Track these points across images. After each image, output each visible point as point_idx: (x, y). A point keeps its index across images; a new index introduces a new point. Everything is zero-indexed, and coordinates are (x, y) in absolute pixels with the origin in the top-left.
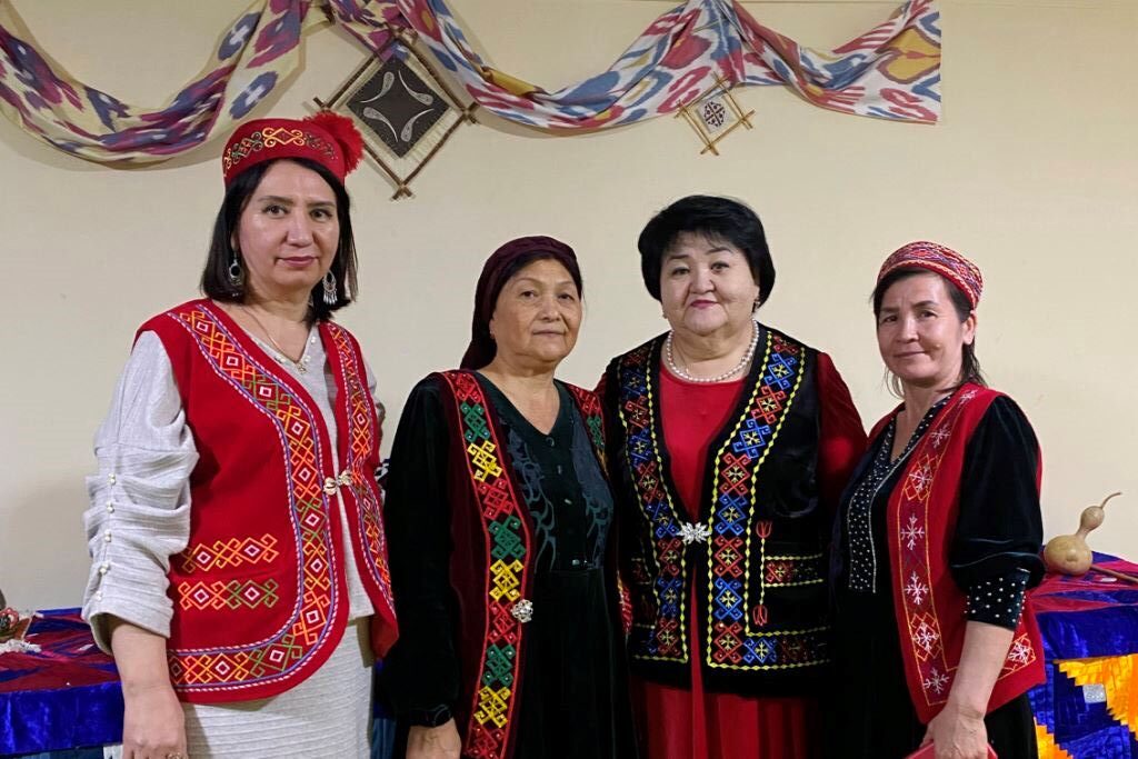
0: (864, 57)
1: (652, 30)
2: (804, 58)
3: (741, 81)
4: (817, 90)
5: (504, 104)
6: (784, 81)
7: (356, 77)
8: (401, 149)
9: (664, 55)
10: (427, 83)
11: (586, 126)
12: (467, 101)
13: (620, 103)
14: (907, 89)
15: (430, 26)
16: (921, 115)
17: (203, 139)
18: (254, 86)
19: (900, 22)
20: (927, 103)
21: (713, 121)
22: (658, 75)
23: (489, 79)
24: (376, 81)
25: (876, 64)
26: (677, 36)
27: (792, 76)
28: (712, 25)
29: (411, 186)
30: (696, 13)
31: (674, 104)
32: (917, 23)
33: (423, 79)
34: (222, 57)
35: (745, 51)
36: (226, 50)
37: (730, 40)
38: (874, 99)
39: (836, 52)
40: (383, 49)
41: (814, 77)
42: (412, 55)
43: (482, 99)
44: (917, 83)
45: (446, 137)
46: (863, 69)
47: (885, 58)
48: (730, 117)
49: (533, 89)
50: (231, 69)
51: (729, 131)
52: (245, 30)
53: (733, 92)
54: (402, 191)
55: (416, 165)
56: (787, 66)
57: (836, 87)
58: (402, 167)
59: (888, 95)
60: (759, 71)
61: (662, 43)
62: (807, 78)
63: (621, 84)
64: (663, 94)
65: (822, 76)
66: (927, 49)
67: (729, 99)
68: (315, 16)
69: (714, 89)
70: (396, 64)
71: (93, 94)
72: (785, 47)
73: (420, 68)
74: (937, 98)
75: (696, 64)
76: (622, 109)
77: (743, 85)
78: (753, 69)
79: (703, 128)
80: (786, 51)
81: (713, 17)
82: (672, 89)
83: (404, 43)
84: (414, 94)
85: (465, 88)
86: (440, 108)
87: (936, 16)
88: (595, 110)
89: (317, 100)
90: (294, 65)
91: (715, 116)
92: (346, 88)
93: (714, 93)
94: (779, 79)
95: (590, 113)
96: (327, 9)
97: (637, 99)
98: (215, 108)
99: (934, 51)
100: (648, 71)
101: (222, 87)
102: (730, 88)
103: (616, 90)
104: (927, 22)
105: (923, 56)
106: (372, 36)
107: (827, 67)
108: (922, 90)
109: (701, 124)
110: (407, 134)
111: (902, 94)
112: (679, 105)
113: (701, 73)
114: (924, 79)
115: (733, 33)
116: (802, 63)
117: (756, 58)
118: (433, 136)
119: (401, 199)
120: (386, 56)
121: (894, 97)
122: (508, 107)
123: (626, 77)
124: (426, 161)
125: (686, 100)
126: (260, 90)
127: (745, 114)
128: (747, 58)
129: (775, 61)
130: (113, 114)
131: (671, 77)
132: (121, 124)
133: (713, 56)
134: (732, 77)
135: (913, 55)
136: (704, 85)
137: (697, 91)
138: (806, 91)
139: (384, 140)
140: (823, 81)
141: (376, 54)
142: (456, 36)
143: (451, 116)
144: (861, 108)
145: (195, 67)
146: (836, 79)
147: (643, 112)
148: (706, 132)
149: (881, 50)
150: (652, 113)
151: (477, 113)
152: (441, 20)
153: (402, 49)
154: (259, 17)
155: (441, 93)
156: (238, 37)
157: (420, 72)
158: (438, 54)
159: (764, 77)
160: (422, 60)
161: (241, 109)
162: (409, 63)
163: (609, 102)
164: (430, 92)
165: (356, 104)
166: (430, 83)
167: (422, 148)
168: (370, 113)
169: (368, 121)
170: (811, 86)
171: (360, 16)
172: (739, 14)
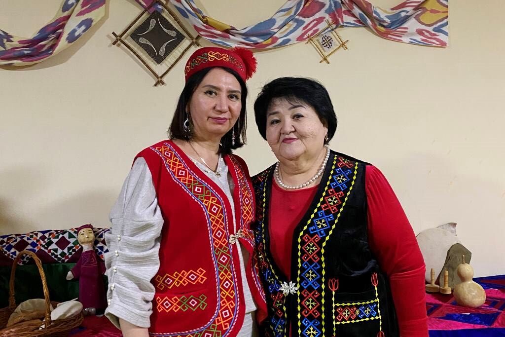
0: (408, 12)
2: (375, 12)
3: (342, 24)
4: (382, 29)
5: (213, 36)
6: (364, 24)
7: (135, 21)
8: (159, 60)
9: (300, 10)
10: (174, 25)
11: (259, 47)
12: (194, 34)
13: (276, 35)
14: (430, 29)
16: (438, 43)
17: (51, 54)
18: (80, 26)
20: (441, 36)
21: (327, 46)
22: (297, 21)
23: (206, 22)
24: (146, 23)
25: (414, 16)
26: (307, 1)
27: (369, 22)
29: (164, 79)
31: (305, 36)
33: (171, 23)
34: (64, 10)
35: (343, 9)
36: (66, 7)
37: (336, 3)
38: (412, 34)
39: (392, 9)
40: (150, 7)
41: (381, 22)
42: (166, 10)
43: (202, 33)
44: (436, 26)
45: (183, 53)
46: (407, 18)
47: (419, 12)
48: (336, 43)
49: (229, 28)
50: (68, 17)
51: (334, 51)
53: (337, 30)
54: (160, 82)
55: (167, 68)
56: (366, 16)
57: (392, 28)
58: (160, 69)
59: (420, 32)
60: (351, 20)
61: (298, 5)
62: (377, 23)
63: (277, 25)
64: (300, 31)
65: (384, 21)
66: (441, 9)
67: (335, 35)
69: (327, 28)
70: (157, 15)
72: (365, 6)
73: (170, 17)
74: (447, 34)
75: (317, 16)
76: (277, 39)
77: (343, 26)
78: (347, 18)
79: (321, 49)
80: (366, 8)
82: (304, 28)
83: (161, 4)
84: (166, 31)
85: (193, 27)
86: (180, 38)
88: (262, 39)
89: (114, 33)
90: (103, 14)
91: (327, 43)
92: (130, 27)
93: (327, 31)
94: (361, 23)
95: (260, 40)
97: (286, 33)
98: (58, 37)
99: (444, 9)
100: (292, 19)
101: (63, 26)
102: (335, 29)
103: (274, 28)
105: (438, 12)
107: (387, 17)
108: (439, 30)
109: (319, 47)
110: (162, 52)
111: (428, 32)
112: (308, 37)
113: (320, 20)
114: (439, 24)
116: (374, 15)
117: (350, 13)
118: (176, 53)
119: (159, 86)
120: (152, 10)
121: (424, 33)
122: (216, 38)
123: (279, 23)
124: (172, 66)
125: (312, 34)
126: (83, 28)
127: (344, 42)
128: (344, 12)
129: (360, 14)
130: (5, 41)
131: (304, 22)
132: (9, 46)
133: (326, 11)
134: (336, 22)
135: (433, 11)
136: (322, 26)
137: (317, 30)
138: (376, 30)
139: (149, 55)
140: (385, 24)
141: (146, 9)
142: (189, 1)
143: (186, 43)
144: (405, 39)
145: (49, 17)
146: (393, 23)
147: (289, 40)
148: (322, 51)
149: (417, 8)
150: (294, 41)
151: (200, 41)
153: (160, 7)
155: (181, 30)
156: (72, 0)
157: (170, 20)
158: (178, 9)
159: (354, 22)
160: (171, 13)
161: (72, 38)
162: (164, 15)
163: (270, 35)
164: (175, 29)
165: (135, 36)
166: (175, 25)
167: (170, 59)
168: (143, 41)
169: (141, 45)
170: (379, 27)
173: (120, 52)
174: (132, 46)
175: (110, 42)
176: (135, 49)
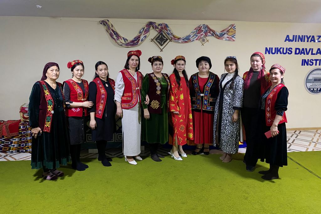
1: (195, 29)
2: (216, 33)
3: (207, 35)
4: (218, 37)
6: (214, 36)
7: (156, 36)
8: (162, 45)
9: (197, 33)
11: (186, 42)
12: (171, 39)
14: (231, 37)
15: (166, 29)
16: (232, 40)
17: (137, 44)
18: (144, 37)
19: (230, 28)
23: (174, 36)
24: (159, 36)
25: (226, 33)
26: (199, 30)
30: (202, 27)
31: (198, 39)
32: (232, 27)
35: (208, 31)
36: (140, 32)
37: (206, 30)
38: (226, 38)
39: (221, 32)
41: (218, 35)
43: (173, 39)
45: (168, 44)
46: (224, 34)
47: (228, 33)
48: (206, 40)
49: (179, 38)
50: (141, 35)
51: (205, 42)
52: (143, 30)
53: (207, 37)
54: (162, 51)
56: (214, 34)
57: (220, 37)
58: (162, 47)
59: (228, 37)
60: (210, 34)
61: (197, 31)
62: (216, 35)
63: (191, 37)
64: (197, 37)
68: (151, 28)
69: (204, 37)
70: (162, 34)
71: (123, 38)
74: (235, 38)
75: (201, 33)
80: (214, 32)
81: (204, 27)
83: (163, 31)
84: (164, 38)
85: (170, 37)
86: (167, 40)
89: (151, 39)
90: (149, 34)
91: (204, 40)
95: (187, 40)
96: (153, 27)
97: (193, 38)
98: (139, 40)
99: (235, 31)
100: (195, 35)
101: (140, 37)
104: (234, 27)
105: (233, 32)
106: (159, 30)
107: (219, 34)
108: (233, 37)
109: (202, 41)
110: (163, 43)
113: (202, 35)
114: (233, 35)
117: (210, 32)
118: (166, 43)
119: (162, 52)
122: (176, 40)
124: (165, 47)
125: (200, 38)
127: (208, 40)
128: (208, 32)
129: (212, 33)
131: (198, 35)
132: (127, 42)
133: (204, 32)
136: (202, 36)
138: (216, 37)
139: (159, 44)
141: (159, 33)
142: (170, 31)
143: (168, 41)
144: (224, 39)
145: (136, 34)
146: (221, 35)
148: (202, 43)
149: (227, 31)
150: (195, 40)
152: (168, 29)
154: (144, 28)
155: (167, 38)
156: (142, 31)
157: (165, 35)
158: (167, 33)
160: (165, 33)
161: (142, 40)
162: (163, 34)
163: (190, 39)
164: (166, 38)
165: (156, 40)
167: (164, 45)
168: (158, 41)
169: (158, 42)
171: (157, 28)
172: (207, 27)
173: (152, 43)
174: (155, 42)
175: (150, 41)
176: (156, 42)
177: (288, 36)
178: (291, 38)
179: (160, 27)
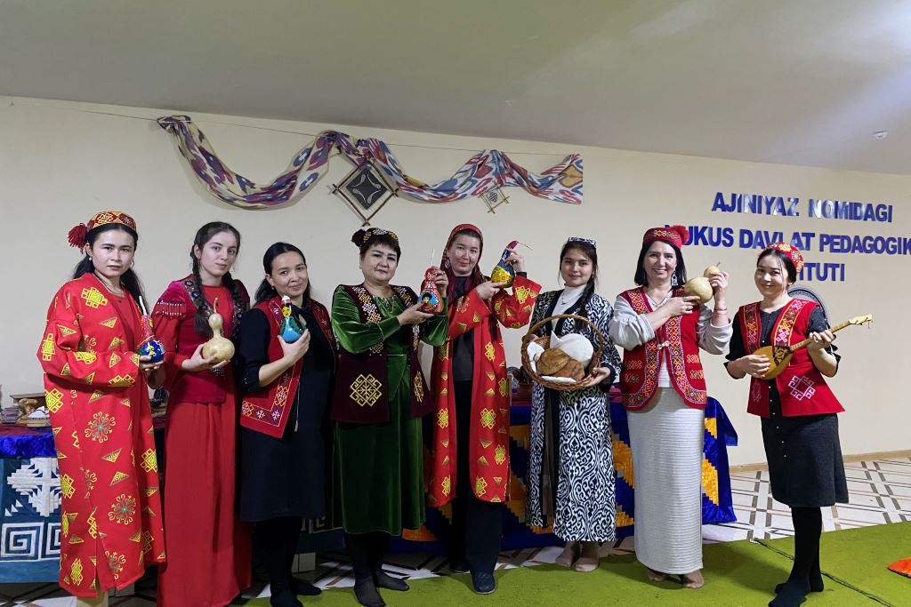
0: (553, 177)
1: (469, 162)
2: (530, 176)
3: (505, 184)
4: (535, 189)
5: (411, 190)
6: (522, 185)
7: (350, 176)
8: (367, 206)
9: (475, 172)
11: (443, 199)
12: (395, 187)
13: (457, 192)
14: (570, 190)
15: (383, 158)
16: (576, 201)
17: (287, 199)
18: (309, 179)
19: (568, 163)
20: (578, 196)
21: (494, 200)
22: (472, 180)
23: (406, 180)
24: (359, 177)
25: (558, 180)
26: (480, 166)
27: (525, 183)
28: (493, 161)
29: (370, 221)
30: (487, 156)
31: (478, 192)
32: (574, 164)
33: (377, 178)
34: (296, 164)
35: (506, 172)
36: (297, 162)
37: (500, 167)
38: (557, 194)
39: (542, 174)
40: (362, 165)
41: (533, 184)
42: (373, 168)
43: (402, 187)
44: (574, 188)
45: (385, 202)
46: (553, 180)
47: (561, 178)
48: (500, 199)
49: (424, 185)
50: (299, 170)
51: (499, 204)
52: (305, 155)
53: (502, 189)
55: (372, 213)
56: (523, 179)
57: (542, 188)
58: (367, 213)
59: (562, 192)
60: (512, 181)
61: (474, 168)
62: (531, 184)
63: (458, 184)
64: (475, 188)
65: (536, 184)
66: (578, 174)
67: (500, 192)
68: (334, 150)
69: (494, 187)
70: (367, 172)
71: (239, 178)
72: (522, 171)
73: (376, 173)
74: (582, 194)
75: (486, 177)
76: (458, 194)
77: (505, 186)
78: (509, 180)
79: (489, 202)
80: (523, 173)
81: (494, 158)
82: (477, 186)
83: (369, 162)
84: (373, 184)
85: (395, 182)
86: (383, 190)
87: (581, 161)
88: (448, 193)
89: (333, 185)
90: (325, 170)
91: (494, 198)
92: (346, 180)
93: (493, 189)
94: (520, 184)
95: (445, 195)
96: (339, 148)
97: (464, 190)
98: (293, 186)
99: (579, 175)
100: (469, 179)
101: (296, 178)
102: (500, 187)
103: (456, 187)
104: (578, 163)
105: (576, 177)
106: (358, 159)
107: (538, 180)
108: (576, 190)
109: (488, 200)
110: (369, 200)
111: (568, 192)
112: (480, 193)
113: (489, 180)
114: (576, 186)
115: (501, 165)
116: (529, 178)
117: (510, 175)
118: (380, 201)
120: (363, 168)
121: (565, 193)
123: (460, 181)
124: (377, 211)
125: (482, 191)
126: (311, 180)
127: (505, 197)
128: (507, 175)
129: (518, 177)
130: (247, 187)
131: (477, 182)
132: (251, 191)
133: (493, 174)
134: (501, 182)
135: (572, 176)
136: (490, 185)
137: (486, 188)
138: (530, 189)
139: (359, 201)
140: (537, 186)
141: (358, 167)
142: (393, 162)
143: (388, 193)
144: (551, 197)
145: (283, 168)
146: (542, 185)
147: (466, 195)
148: (490, 204)
149: (560, 174)
150: (469, 196)
151: (398, 193)
152: (387, 155)
153: (369, 165)
154: (311, 149)
155: (384, 184)
156: (302, 158)
157: (376, 175)
158: (385, 169)
159: (514, 183)
160: (377, 171)
161: (303, 188)
162: (371, 171)
163: (454, 191)
164: (380, 183)
165: (349, 187)
166: (380, 180)
167: (375, 206)
168: (356, 191)
169: (353, 194)
170: (532, 188)
171: (354, 152)
172: (504, 157)
173: (337, 198)
174: (347, 195)
175: (328, 191)
176: (349, 197)
177: (720, 196)
178: (728, 202)
179: (361, 149)
